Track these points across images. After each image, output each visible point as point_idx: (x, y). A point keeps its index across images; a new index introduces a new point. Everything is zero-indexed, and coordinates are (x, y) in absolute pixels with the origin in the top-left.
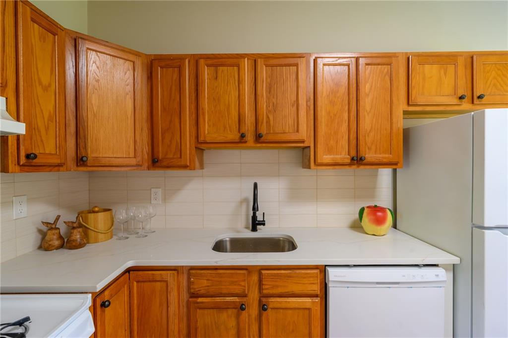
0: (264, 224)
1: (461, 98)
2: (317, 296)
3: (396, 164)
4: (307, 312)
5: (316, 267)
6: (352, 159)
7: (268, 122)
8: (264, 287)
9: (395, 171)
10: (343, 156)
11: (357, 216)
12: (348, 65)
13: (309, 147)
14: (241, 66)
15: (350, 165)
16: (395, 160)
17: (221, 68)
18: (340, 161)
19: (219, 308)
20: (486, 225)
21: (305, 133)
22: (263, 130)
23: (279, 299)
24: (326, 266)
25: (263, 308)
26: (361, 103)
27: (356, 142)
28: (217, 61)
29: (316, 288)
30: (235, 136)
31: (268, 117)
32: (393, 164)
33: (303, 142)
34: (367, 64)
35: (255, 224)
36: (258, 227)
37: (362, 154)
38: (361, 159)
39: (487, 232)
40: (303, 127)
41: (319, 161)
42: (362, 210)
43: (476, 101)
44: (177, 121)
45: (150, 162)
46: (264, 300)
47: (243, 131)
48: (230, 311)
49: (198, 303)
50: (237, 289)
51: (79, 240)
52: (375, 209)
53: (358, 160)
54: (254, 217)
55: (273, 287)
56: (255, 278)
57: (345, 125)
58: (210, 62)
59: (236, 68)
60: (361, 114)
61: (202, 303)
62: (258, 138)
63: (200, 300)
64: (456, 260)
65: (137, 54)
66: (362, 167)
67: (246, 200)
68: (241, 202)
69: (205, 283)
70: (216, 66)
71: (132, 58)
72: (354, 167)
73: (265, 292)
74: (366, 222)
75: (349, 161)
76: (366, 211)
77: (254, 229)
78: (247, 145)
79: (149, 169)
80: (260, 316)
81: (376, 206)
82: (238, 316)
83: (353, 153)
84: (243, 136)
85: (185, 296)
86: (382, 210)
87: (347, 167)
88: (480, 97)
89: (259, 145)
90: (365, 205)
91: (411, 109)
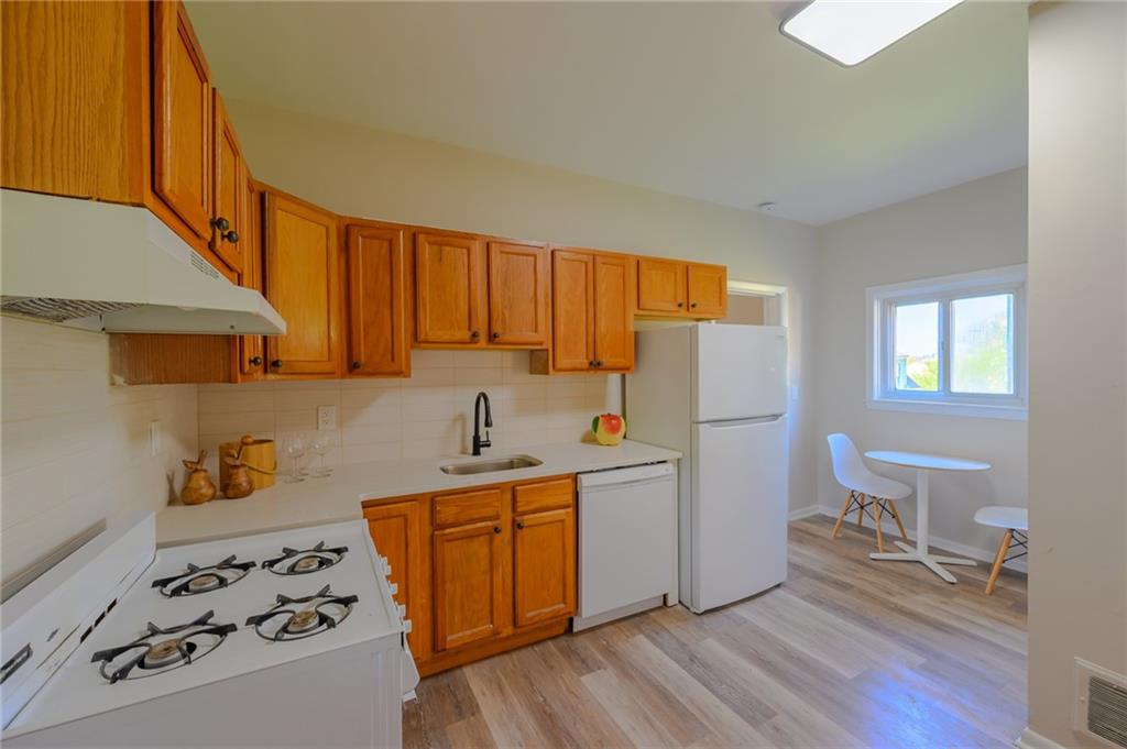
0: (489, 445)
1: (680, 305)
2: (568, 506)
3: (628, 369)
4: (560, 524)
5: (568, 476)
6: (591, 363)
7: (504, 322)
8: (519, 504)
9: (623, 376)
10: (582, 361)
11: (590, 427)
12: (586, 264)
13: (547, 350)
14: (472, 248)
15: (588, 370)
16: (628, 365)
17: (447, 248)
18: (579, 366)
19: (470, 537)
20: (701, 419)
21: (544, 334)
22: (497, 328)
23: (531, 516)
24: (577, 473)
25: (517, 526)
26: (598, 304)
27: (593, 344)
28: (443, 238)
29: (569, 498)
30: (466, 335)
31: (503, 313)
32: (623, 370)
33: (541, 344)
34: (604, 263)
35: (478, 446)
36: (482, 449)
37: (599, 359)
38: (599, 364)
39: (701, 426)
40: (542, 327)
41: (559, 366)
42: (596, 421)
43: (691, 309)
44: (387, 312)
45: (345, 367)
46: (518, 519)
47: (474, 329)
48: (481, 538)
49: (444, 535)
50: (490, 512)
51: (245, 484)
52: (609, 417)
53: (595, 365)
54: (476, 438)
55: (529, 503)
56: (509, 496)
57: (583, 327)
58: (432, 239)
59: (465, 251)
60: (598, 315)
61: (452, 533)
62: (492, 338)
63: (447, 531)
64: (679, 455)
65: (329, 215)
66: (599, 372)
67: (462, 417)
68: (455, 421)
69: (454, 510)
70: (441, 245)
71: (326, 220)
72: (592, 372)
73: (519, 510)
74: (602, 432)
75: (587, 366)
76: (601, 421)
77: (476, 452)
78: (478, 345)
79: (343, 377)
80: (514, 536)
81: (609, 415)
82: (491, 543)
83: (591, 358)
84: (475, 335)
85: (428, 530)
86: (615, 417)
87: (585, 373)
88: (693, 306)
89: (492, 346)
90: (599, 414)
91: (641, 312)
